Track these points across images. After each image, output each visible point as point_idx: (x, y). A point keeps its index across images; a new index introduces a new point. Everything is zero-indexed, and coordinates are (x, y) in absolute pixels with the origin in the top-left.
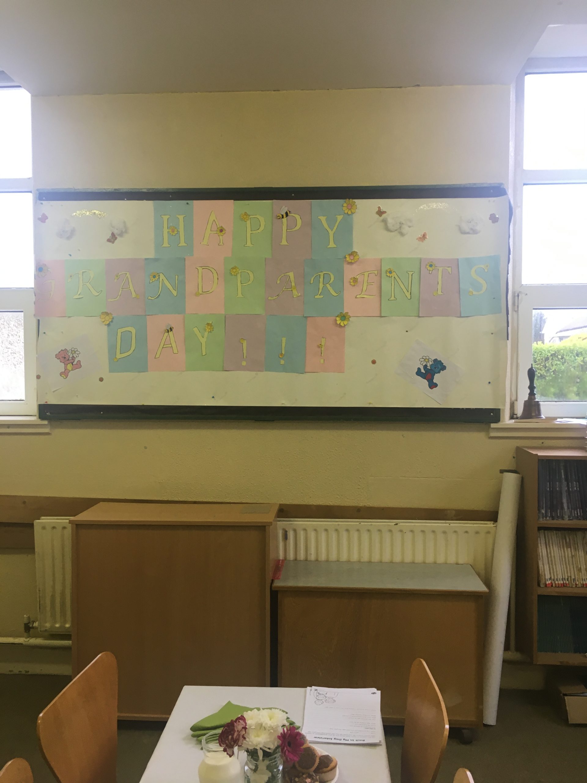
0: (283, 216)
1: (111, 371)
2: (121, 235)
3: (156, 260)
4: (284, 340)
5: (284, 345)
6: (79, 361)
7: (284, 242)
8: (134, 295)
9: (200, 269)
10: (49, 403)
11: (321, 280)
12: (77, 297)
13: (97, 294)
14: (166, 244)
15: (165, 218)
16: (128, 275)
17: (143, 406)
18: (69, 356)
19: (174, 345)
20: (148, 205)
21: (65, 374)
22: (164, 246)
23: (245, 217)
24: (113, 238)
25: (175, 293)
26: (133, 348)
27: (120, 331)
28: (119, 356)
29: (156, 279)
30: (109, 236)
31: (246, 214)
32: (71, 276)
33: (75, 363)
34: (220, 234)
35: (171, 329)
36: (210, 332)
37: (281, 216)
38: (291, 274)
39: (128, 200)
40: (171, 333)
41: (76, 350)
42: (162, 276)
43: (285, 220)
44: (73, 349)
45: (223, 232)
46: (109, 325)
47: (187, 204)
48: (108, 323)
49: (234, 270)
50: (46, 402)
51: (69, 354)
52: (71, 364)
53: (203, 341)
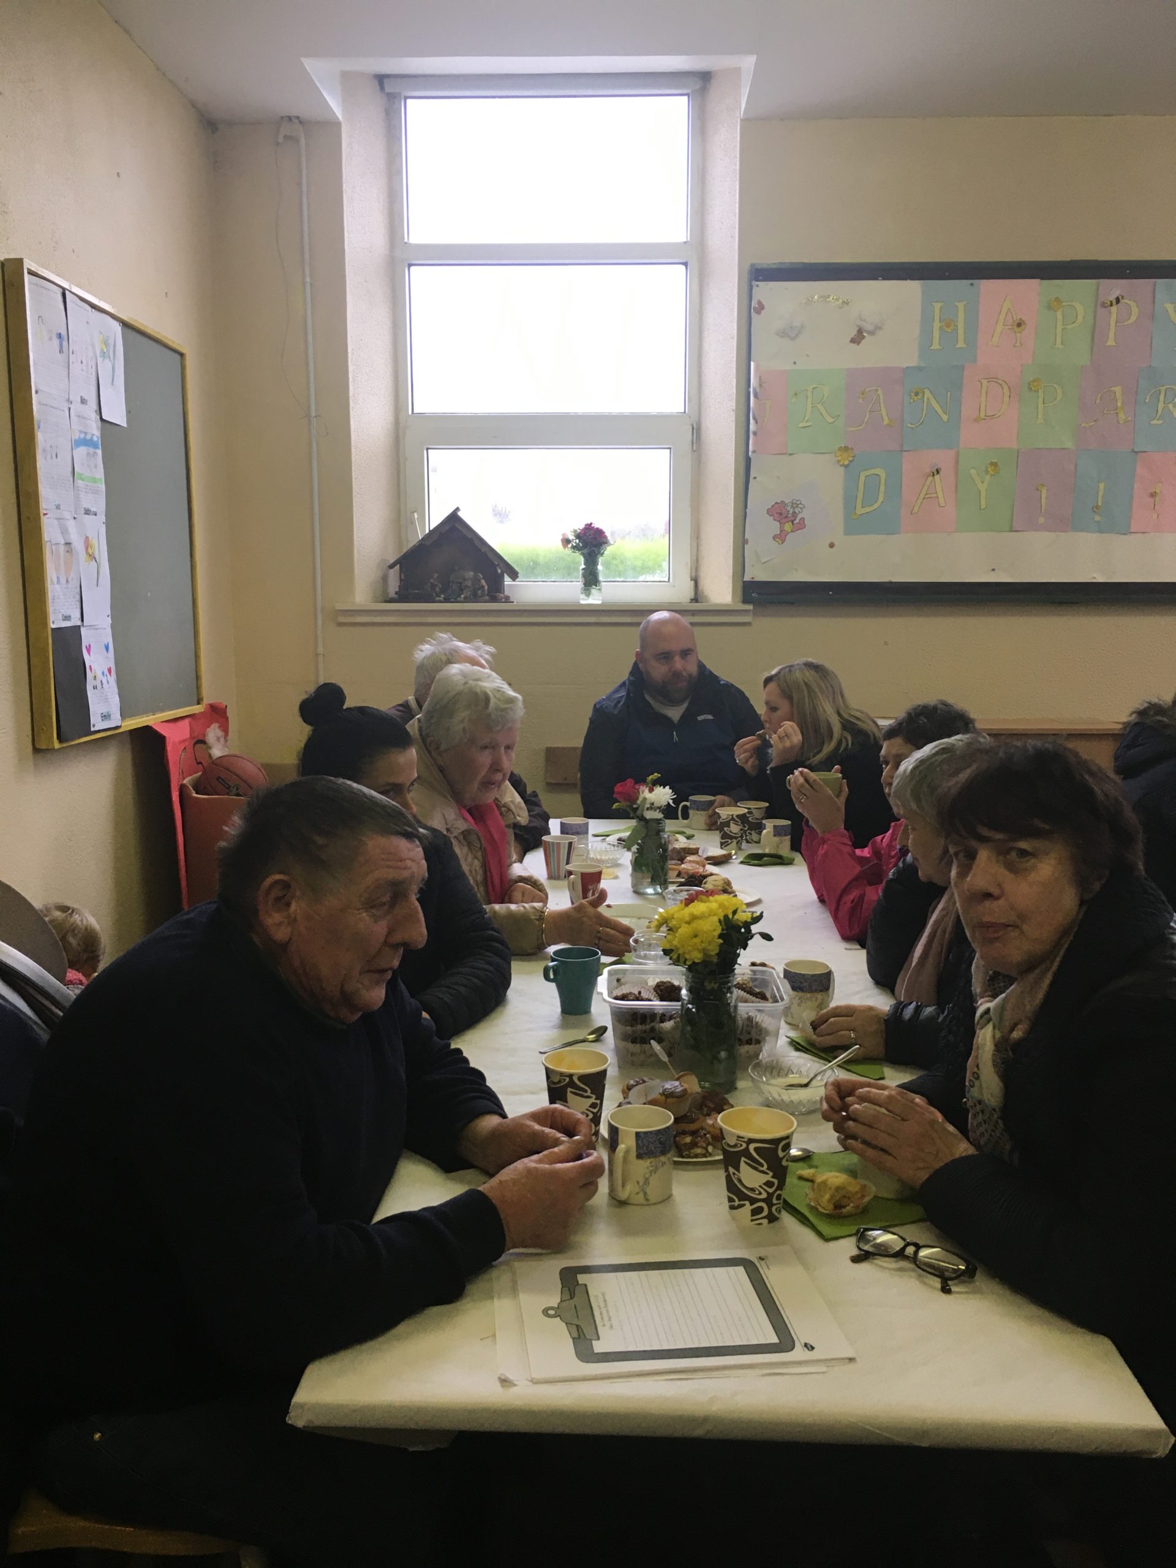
0: (1111, 302)
1: (848, 532)
2: (871, 332)
3: (919, 369)
4: (1102, 486)
5: (1101, 494)
6: (803, 519)
7: (1111, 342)
8: (886, 421)
9: (985, 382)
10: (756, 580)
11: (1162, 398)
12: (801, 425)
13: (831, 420)
14: (936, 346)
15: (937, 306)
16: (880, 392)
17: (891, 583)
18: (788, 511)
19: (940, 494)
20: (913, 288)
21: (780, 537)
22: (932, 348)
23: (1054, 304)
24: (858, 338)
25: (945, 418)
26: (881, 499)
27: (863, 474)
28: (859, 511)
29: (919, 397)
30: (854, 333)
31: (1057, 300)
33: (797, 521)
34: (1017, 329)
35: (938, 472)
36: (994, 475)
37: (1109, 303)
38: (1118, 390)
39: (884, 279)
40: (937, 477)
41: (799, 502)
42: (927, 394)
43: (1114, 309)
44: (795, 501)
45: (1023, 327)
46: (847, 466)
47: (972, 284)
48: (846, 462)
49: (1035, 384)
50: (753, 578)
51: (788, 508)
52: (790, 523)
53: (983, 488)
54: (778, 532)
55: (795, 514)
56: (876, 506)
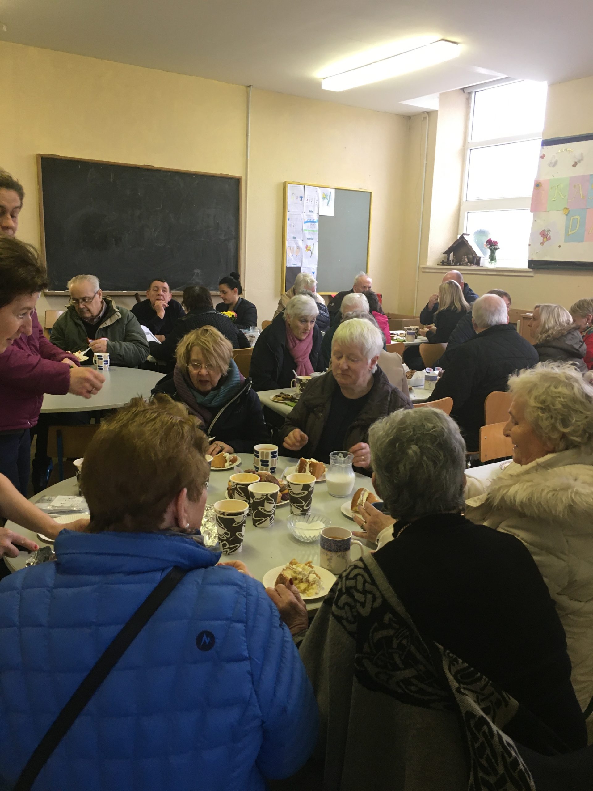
1: (566, 241)
2: (579, 161)
6: (550, 236)
8: (582, 197)
12: (553, 199)
13: (563, 197)
16: (580, 185)
17: (579, 262)
21: (542, 243)
24: (575, 165)
26: (577, 229)
27: (572, 218)
28: (570, 233)
30: (573, 163)
32: (552, 188)
33: (548, 237)
41: (549, 230)
46: (567, 215)
48: (566, 214)
50: (533, 259)
51: (546, 232)
52: (546, 238)
54: (542, 241)
55: (547, 235)
56: (575, 231)
